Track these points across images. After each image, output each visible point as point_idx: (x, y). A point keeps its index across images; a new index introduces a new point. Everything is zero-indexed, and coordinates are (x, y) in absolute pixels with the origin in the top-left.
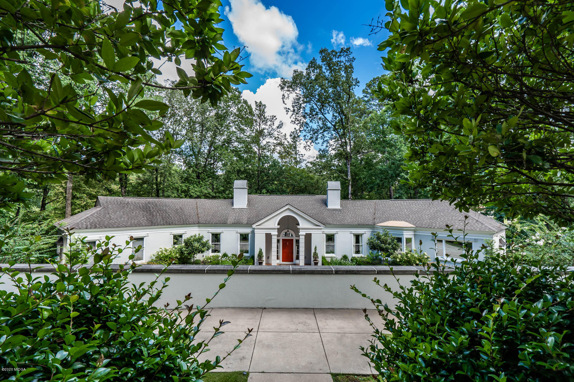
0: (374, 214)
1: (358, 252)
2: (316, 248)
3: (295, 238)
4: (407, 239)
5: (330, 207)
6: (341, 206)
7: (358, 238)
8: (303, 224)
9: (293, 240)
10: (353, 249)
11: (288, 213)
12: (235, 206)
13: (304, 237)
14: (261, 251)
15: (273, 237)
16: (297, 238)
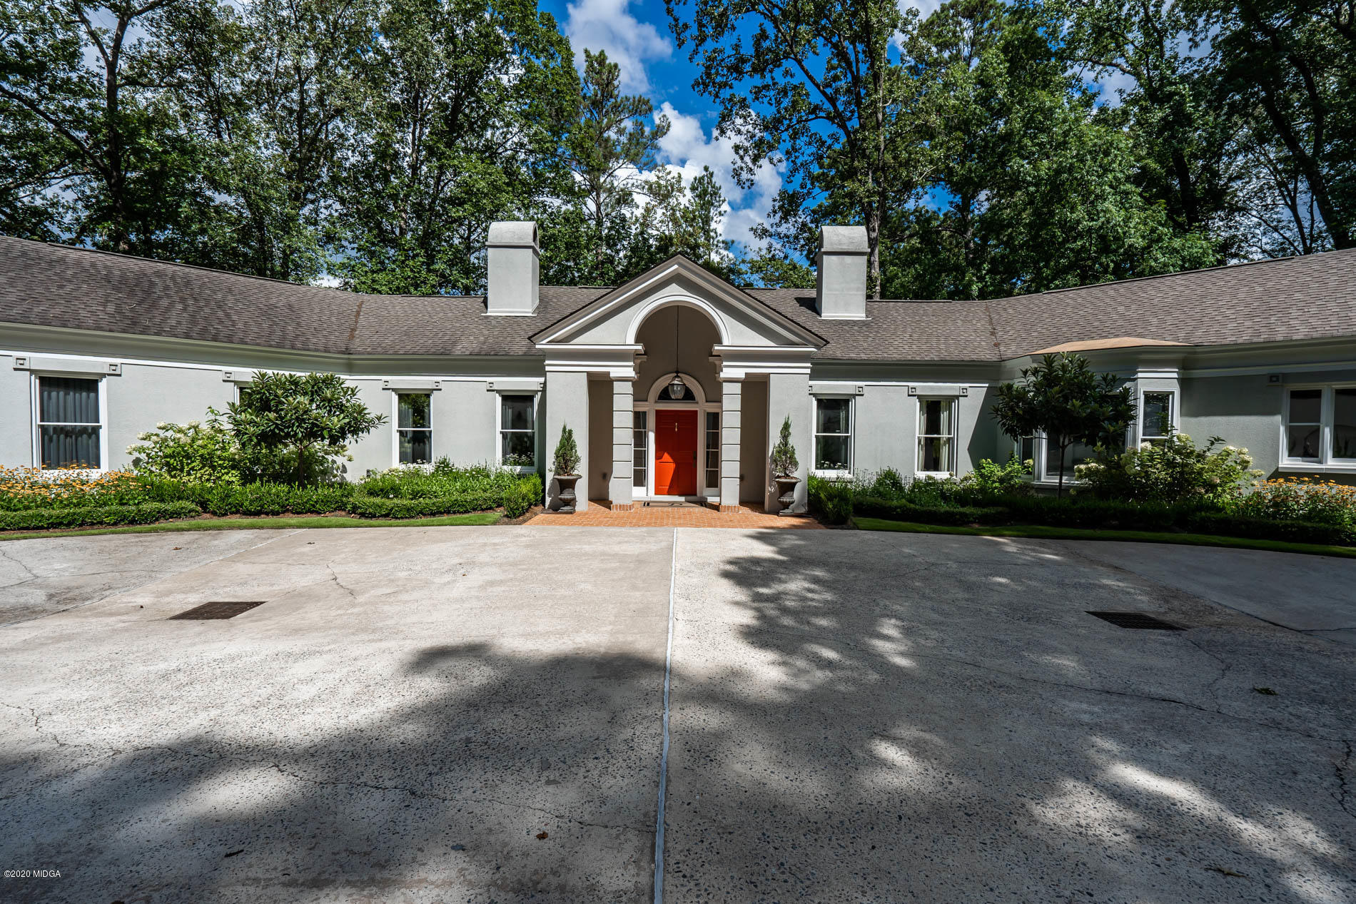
0: (993, 334)
1: (932, 462)
2: (786, 426)
3: (702, 408)
4: (1150, 398)
5: (827, 314)
6: (868, 312)
7: (933, 409)
8: (733, 334)
9: (694, 414)
10: (917, 455)
11: (674, 294)
12: (492, 311)
13: (737, 388)
14: (567, 437)
15: (617, 387)
16: (711, 408)
